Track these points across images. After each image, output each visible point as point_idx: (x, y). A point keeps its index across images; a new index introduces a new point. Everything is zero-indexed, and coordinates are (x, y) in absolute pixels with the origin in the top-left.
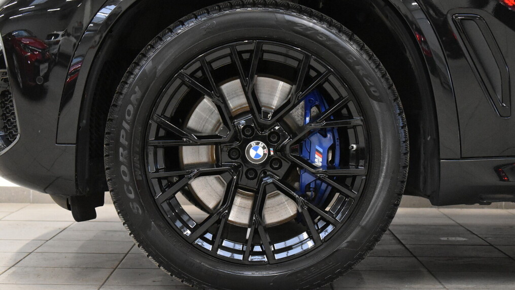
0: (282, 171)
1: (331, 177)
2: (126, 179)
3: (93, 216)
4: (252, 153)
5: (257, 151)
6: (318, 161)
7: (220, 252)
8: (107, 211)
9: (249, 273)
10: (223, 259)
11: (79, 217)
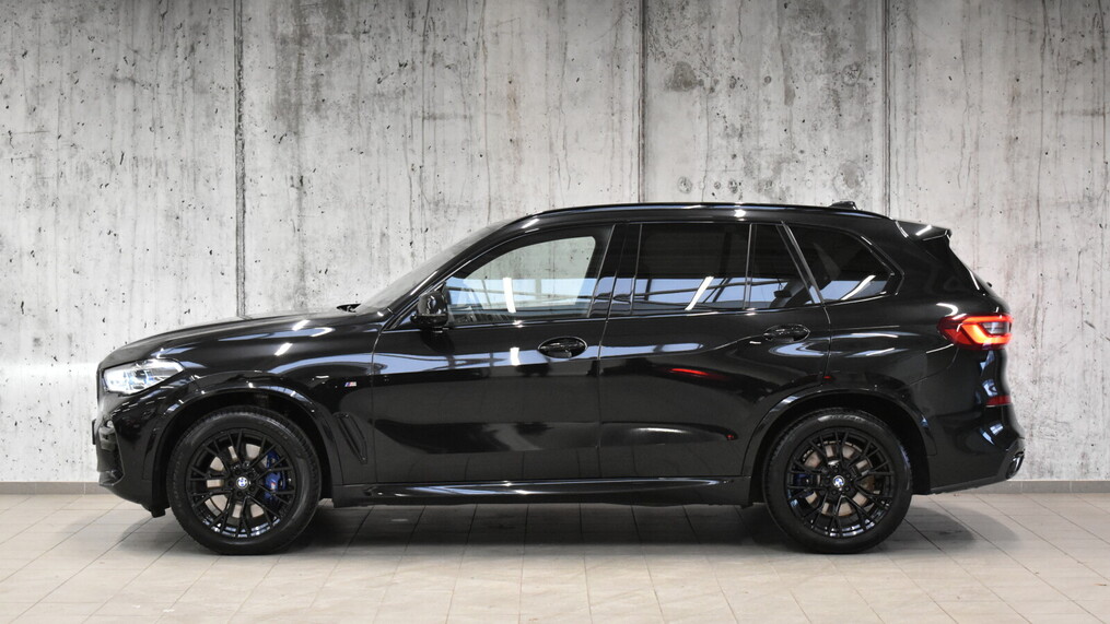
0: (255, 492)
1: (279, 496)
2: (177, 497)
3: (164, 514)
4: (240, 484)
5: (242, 482)
6: (273, 487)
7: (224, 533)
8: (169, 511)
9: (237, 543)
10: (224, 536)
11: (155, 516)
